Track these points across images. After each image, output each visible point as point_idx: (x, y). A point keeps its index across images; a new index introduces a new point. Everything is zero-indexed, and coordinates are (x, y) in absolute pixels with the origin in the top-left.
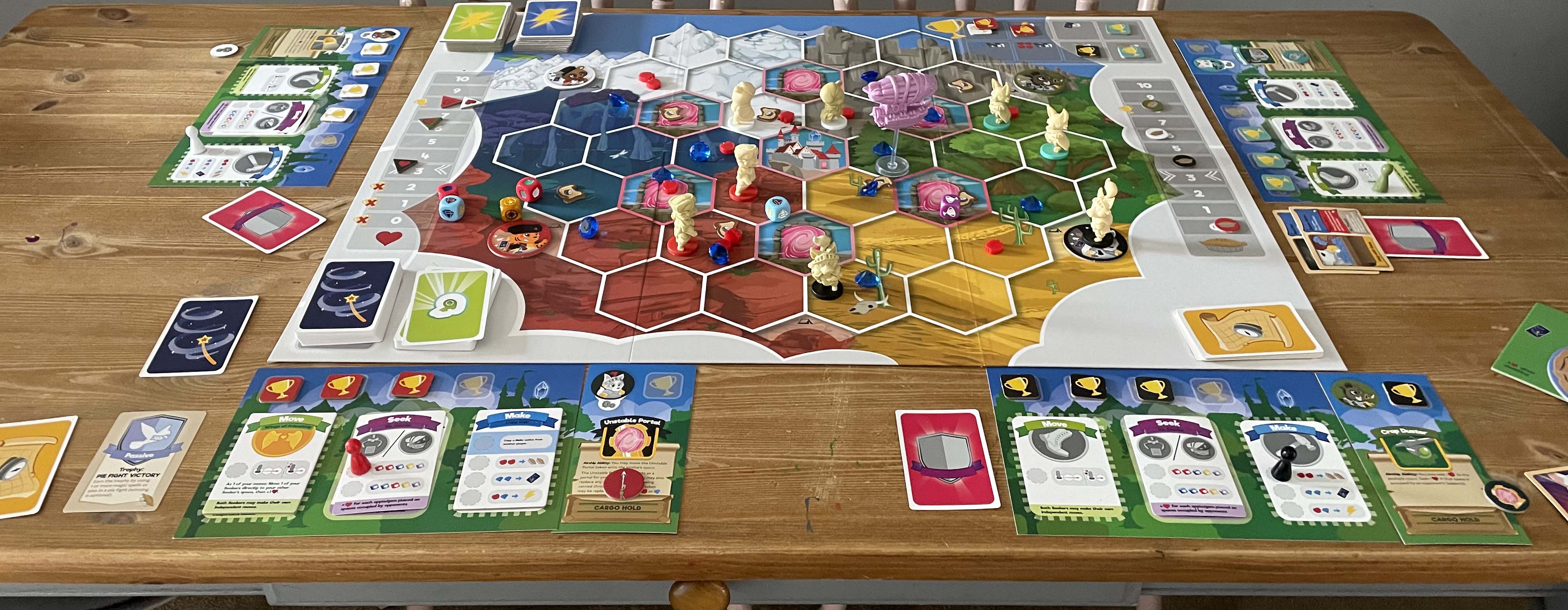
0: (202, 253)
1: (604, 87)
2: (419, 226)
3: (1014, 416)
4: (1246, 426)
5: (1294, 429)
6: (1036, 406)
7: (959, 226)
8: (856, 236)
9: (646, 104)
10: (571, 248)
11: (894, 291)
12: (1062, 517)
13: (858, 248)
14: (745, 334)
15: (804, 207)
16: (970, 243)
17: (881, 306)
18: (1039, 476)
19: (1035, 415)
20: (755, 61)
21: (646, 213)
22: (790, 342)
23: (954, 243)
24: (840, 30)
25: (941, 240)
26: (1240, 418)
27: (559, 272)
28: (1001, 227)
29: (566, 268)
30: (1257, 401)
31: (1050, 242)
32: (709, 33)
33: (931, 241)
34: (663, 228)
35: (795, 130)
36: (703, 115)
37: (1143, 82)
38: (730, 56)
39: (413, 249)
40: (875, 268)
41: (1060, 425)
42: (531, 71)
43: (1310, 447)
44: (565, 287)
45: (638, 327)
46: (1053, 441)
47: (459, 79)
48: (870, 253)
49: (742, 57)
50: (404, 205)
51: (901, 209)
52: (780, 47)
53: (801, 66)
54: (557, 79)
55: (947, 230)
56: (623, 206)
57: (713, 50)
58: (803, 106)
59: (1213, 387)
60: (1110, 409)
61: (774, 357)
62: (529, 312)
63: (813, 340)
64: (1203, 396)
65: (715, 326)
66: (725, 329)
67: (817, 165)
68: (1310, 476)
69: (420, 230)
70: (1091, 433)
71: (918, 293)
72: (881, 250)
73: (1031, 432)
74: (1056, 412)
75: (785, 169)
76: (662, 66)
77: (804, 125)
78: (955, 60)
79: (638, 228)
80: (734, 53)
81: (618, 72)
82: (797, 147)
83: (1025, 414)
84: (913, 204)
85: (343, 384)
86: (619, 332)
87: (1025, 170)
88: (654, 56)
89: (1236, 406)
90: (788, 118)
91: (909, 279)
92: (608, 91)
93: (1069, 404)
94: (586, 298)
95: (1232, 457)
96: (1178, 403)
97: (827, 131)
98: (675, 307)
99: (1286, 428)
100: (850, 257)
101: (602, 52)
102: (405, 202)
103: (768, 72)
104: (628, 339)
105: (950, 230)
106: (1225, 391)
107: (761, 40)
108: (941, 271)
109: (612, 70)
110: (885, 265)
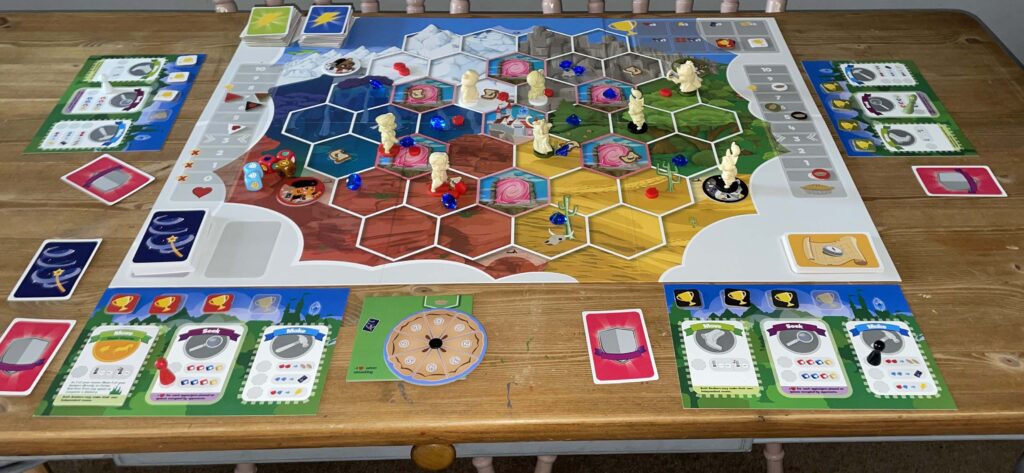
0: (59, 205)
1: (367, 74)
2: (225, 182)
3: (683, 321)
4: (850, 325)
5: (884, 327)
6: (699, 312)
7: (627, 178)
8: (552, 186)
9: (398, 87)
10: (339, 198)
11: (578, 226)
12: (716, 395)
13: (553, 195)
14: (467, 262)
15: (514, 165)
16: (635, 191)
17: (568, 238)
18: (701, 365)
19: (698, 319)
20: (481, 53)
21: (396, 171)
22: (502, 267)
23: (623, 191)
24: (545, 29)
25: (613, 189)
26: (845, 320)
27: (329, 217)
28: (658, 178)
29: (335, 214)
30: (859, 307)
31: (692, 188)
32: (447, 32)
33: (606, 189)
34: (408, 182)
35: (509, 106)
36: (441, 95)
37: (765, 67)
38: (463, 49)
39: (220, 200)
40: (564, 210)
41: (716, 326)
43: (896, 340)
44: (334, 229)
45: (388, 258)
46: (711, 339)
47: (258, 69)
48: (561, 199)
49: (472, 51)
51: (585, 166)
52: (500, 42)
53: (515, 57)
54: (332, 69)
55: (618, 181)
56: (379, 165)
57: (449, 45)
58: (516, 87)
59: (827, 297)
60: (752, 313)
61: (487, 279)
62: (307, 247)
63: (517, 265)
64: (820, 304)
65: (444, 256)
66: (453, 258)
67: (525, 134)
68: (895, 361)
69: (227, 186)
70: (738, 332)
71: (595, 228)
72: (570, 196)
73: (695, 333)
74: (713, 317)
75: (501, 136)
76: (411, 58)
77: (516, 102)
78: (629, 52)
79: (389, 182)
80: (466, 48)
81: (378, 62)
82: (510, 119)
83: (691, 319)
84: (594, 161)
85: (166, 303)
86: (374, 261)
87: (676, 135)
88: (405, 50)
89: (843, 310)
90: (504, 96)
91: (590, 218)
92: (370, 77)
93: (723, 311)
94: (349, 236)
95: (839, 349)
96: (802, 308)
97: (532, 106)
98: (416, 242)
99: (879, 327)
100: (546, 202)
101: (366, 48)
103: (491, 62)
104: (380, 267)
105: (621, 181)
106: (836, 300)
107: (485, 37)
108: (613, 212)
109: (374, 61)
110: (572, 207)
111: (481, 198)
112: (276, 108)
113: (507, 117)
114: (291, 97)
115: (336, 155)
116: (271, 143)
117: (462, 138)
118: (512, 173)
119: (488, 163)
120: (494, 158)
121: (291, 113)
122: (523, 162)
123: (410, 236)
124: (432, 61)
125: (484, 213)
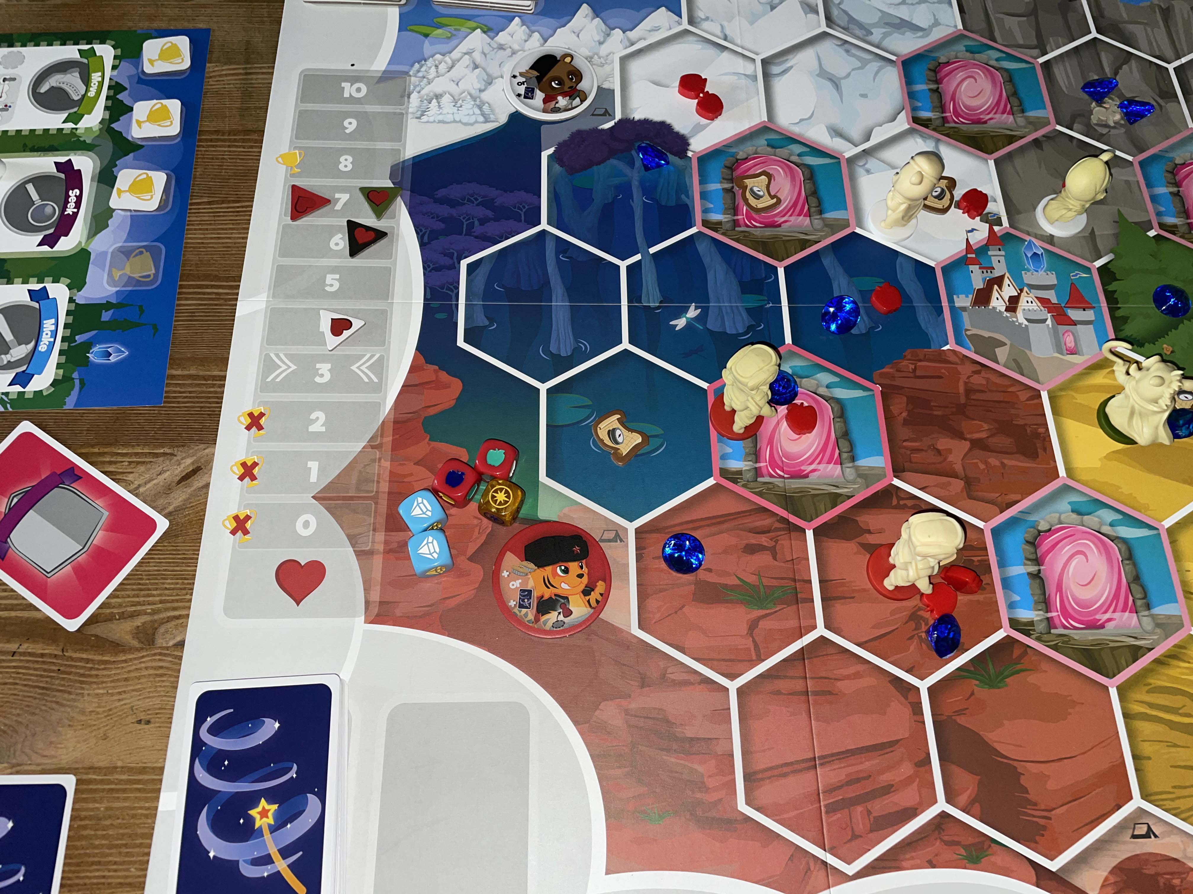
42: (476, 67)
50: (313, 478)
54: (529, 94)
102: (314, 466)
111: (1011, 606)
112: (422, 245)
113: (999, 281)
114: (453, 203)
115: (612, 433)
116: (439, 385)
117: (907, 365)
118: (1063, 505)
119: (994, 461)
120: (1003, 441)
121: (464, 264)
122: (1080, 462)
123: (867, 765)
124: (765, 62)
125: (1034, 669)
